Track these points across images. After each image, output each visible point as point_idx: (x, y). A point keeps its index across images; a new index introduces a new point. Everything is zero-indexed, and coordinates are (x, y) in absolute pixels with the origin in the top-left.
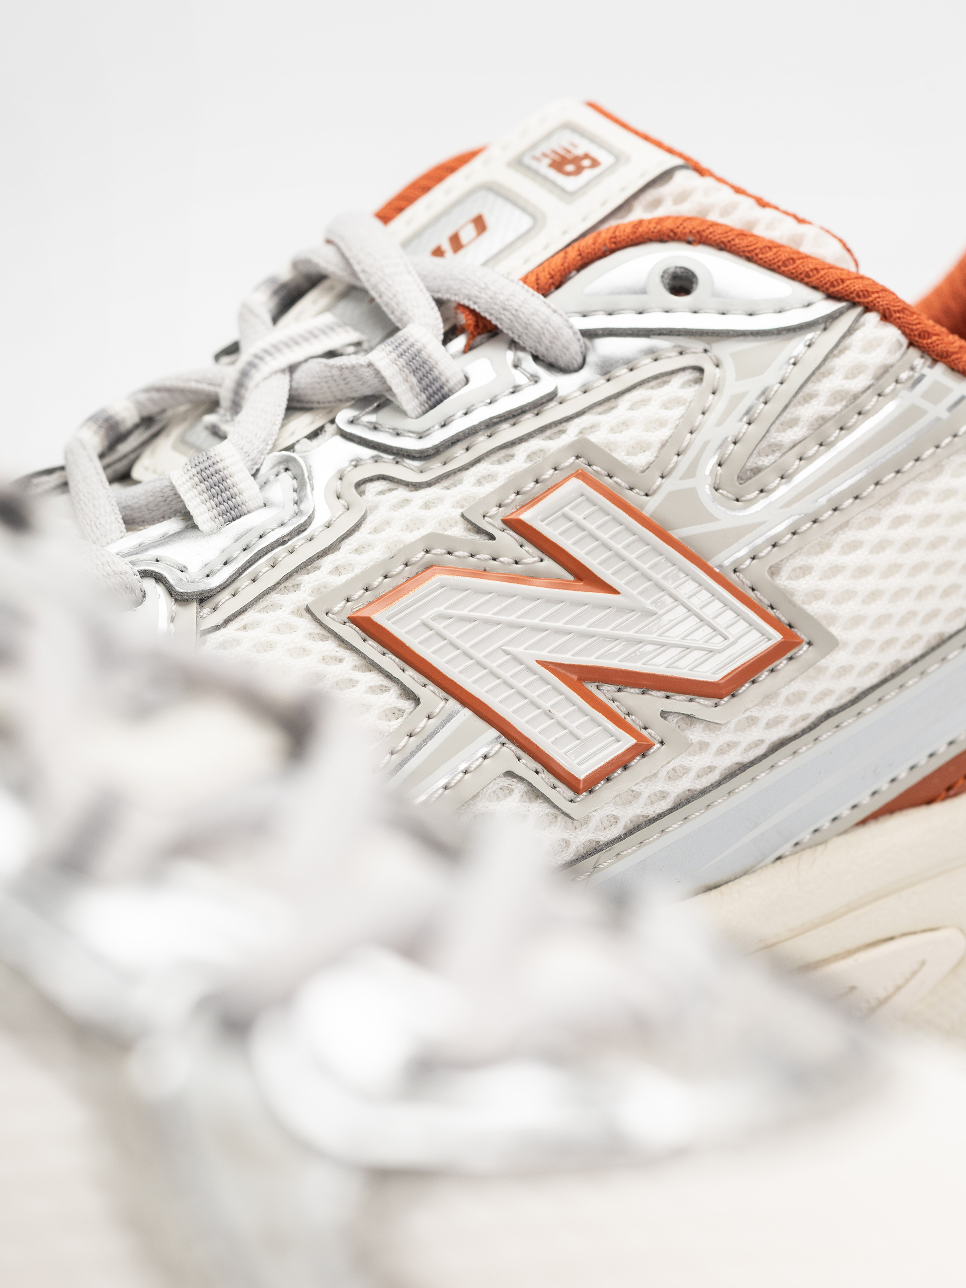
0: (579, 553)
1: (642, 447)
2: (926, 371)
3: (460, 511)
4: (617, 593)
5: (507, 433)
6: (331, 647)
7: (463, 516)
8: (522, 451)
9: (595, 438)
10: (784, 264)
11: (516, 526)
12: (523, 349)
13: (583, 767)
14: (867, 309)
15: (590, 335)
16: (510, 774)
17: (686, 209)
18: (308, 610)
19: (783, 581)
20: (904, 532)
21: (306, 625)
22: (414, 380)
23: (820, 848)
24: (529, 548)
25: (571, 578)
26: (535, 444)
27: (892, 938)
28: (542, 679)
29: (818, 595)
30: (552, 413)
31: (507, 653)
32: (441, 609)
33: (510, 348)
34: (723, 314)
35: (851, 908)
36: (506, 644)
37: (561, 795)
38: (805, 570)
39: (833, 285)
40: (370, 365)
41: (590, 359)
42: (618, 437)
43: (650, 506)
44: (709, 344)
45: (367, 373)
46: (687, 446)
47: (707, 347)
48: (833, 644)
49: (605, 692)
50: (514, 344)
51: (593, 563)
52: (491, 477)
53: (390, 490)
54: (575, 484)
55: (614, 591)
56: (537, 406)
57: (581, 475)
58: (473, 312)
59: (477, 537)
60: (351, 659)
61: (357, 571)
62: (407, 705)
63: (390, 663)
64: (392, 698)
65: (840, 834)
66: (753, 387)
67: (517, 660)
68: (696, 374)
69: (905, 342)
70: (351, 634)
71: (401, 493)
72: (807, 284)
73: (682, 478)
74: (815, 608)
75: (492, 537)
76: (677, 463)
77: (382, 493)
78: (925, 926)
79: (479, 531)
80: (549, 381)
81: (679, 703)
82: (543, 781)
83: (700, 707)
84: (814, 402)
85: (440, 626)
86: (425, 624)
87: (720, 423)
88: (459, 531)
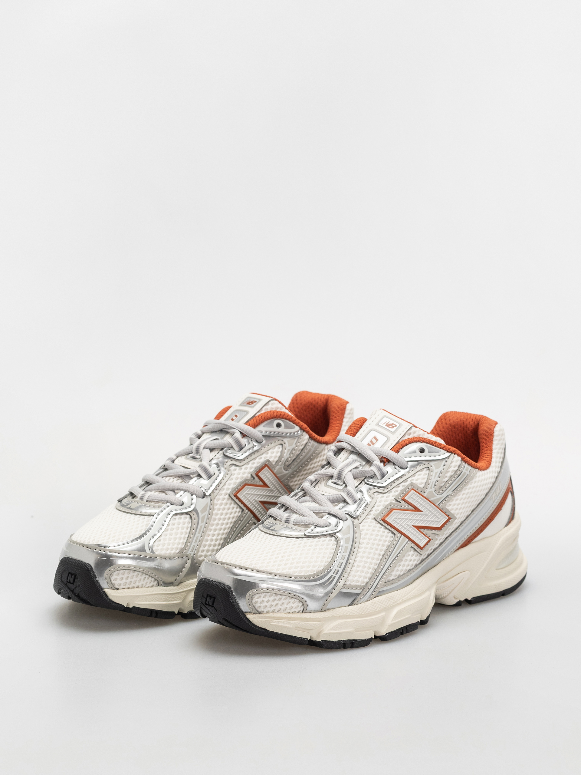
0: (415, 504)
1: (422, 483)
2: (465, 465)
3: (394, 497)
4: (422, 512)
5: (397, 482)
6: (379, 525)
7: (395, 499)
8: (401, 485)
9: (414, 482)
10: (439, 446)
11: (403, 500)
12: (396, 465)
13: (422, 544)
14: (455, 454)
15: (408, 462)
16: (411, 547)
17: (416, 435)
18: (375, 519)
19: (447, 507)
20: (464, 496)
21: (375, 521)
22: (379, 473)
23: (449, 557)
24: (406, 504)
25: (414, 509)
26: (403, 484)
27: (459, 574)
28: (413, 529)
29: (452, 509)
30: (404, 478)
31: (407, 524)
32: (395, 517)
33: (393, 465)
34: (425, 456)
35: (451, 571)
36: (406, 523)
37: (419, 550)
38: (450, 505)
39: (448, 450)
40: (372, 470)
41: (408, 466)
42: (417, 482)
43: (425, 495)
44: (429, 462)
45: (371, 472)
46: (430, 483)
47: (429, 463)
48: (456, 518)
49: (422, 530)
50: (394, 464)
51: (418, 506)
52: (397, 491)
53: (379, 494)
54: (412, 491)
55: (421, 511)
56: (401, 477)
57: (413, 490)
58: (386, 458)
59: (397, 503)
60: (383, 527)
61: (380, 511)
62: (393, 535)
63: (389, 527)
64: (390, 534)
65: (452, 554)
66: (439, 470)
67: (409, 525)
68: (428, 468)
69: (461, 459)
70: (382, 522)
71: (381, 495)
72: (443, 449)
73: (430, 489)
74: (452, 512)
75: (400, 502)
76: (429, 486)
77: (377, 495)
78: (463, 571)
79: (397, 501)
80: (403, 472)
81: (434, 532)
82: (416, 548)
83: (436, 532)
84: (449, 473)
85: (396, 520)
86: (393, 520)
87: (434, 478)
88: (394, 502)
